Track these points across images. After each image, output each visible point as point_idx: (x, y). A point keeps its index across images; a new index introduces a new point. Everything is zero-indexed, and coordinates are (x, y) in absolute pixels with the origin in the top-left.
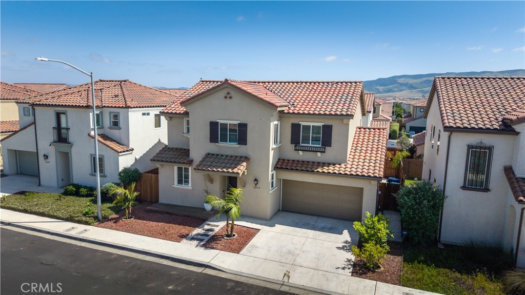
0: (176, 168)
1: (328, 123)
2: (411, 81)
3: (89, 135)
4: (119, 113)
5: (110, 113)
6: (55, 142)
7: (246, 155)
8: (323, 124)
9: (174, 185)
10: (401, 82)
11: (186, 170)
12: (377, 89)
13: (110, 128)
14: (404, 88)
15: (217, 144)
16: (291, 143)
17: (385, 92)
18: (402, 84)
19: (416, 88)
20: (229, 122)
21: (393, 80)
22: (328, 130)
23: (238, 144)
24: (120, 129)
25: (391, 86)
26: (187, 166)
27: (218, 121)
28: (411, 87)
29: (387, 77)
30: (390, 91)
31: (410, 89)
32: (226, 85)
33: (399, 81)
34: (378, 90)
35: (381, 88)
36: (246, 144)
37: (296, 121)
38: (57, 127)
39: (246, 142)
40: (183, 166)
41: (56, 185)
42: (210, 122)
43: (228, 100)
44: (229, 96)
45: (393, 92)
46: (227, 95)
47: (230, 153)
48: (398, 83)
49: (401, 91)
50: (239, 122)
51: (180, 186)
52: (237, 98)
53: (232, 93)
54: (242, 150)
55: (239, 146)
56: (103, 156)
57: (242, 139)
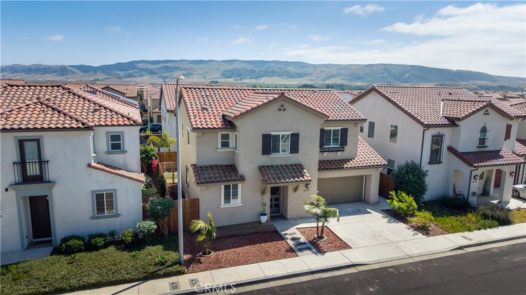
0: (223, 187)
1: (345, 126)
2: (150, 67)
3: (89, 166)
4: (123, 133)
5: (107, 133)
6: (16, 184)
7: (297, 163)
9: (221, 205)
10: (140, 67)
11: (236, 187)
12: (117, 74)
13: (108, 153)
14: (144, 73)
15: (270, 155)
17: (125, 77)
18: (142, 70)
19: (156, 74)
20: (281, 133)
21: (132, 65)
22: (345, 132)
23: (290, 153)
24: (125, 152)
25: (131, 71)
26: (235, 183)
27: (271, 133)
28: (151, 72)
29: (126, 62)
30: (130, 76)
31: (150, 75)
32: (282, 98)
33: (138, 66)
34: (119, 75)
35: (121, 73)
36: (298, 153)
38: (20, 161)
39: (298, 150)
40: (231, 184)
41: (19, 247)
42: (263, 135)
43: (282, 113)
44: (282, 108)
45: (134, 77)
46: (281, 108)
47: (283, 163)
48: (138, 68)
49: (142, 76)
50: (292, 132)
51: (228, 205)
52: (289, 108)
53: (286, 105)
54: (294, 159)
55: (292, 155)
56: (115, 190)
57: (295, 149)
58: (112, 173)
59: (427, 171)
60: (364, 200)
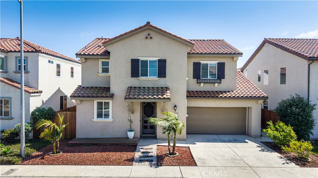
0: (96, 103)
1: (222, 61)
7: (166, 87)
8: (218, 62)
9: (94, 119)
11: (107, 104)
15: (138, 78)
16: (194, 78)
20: (149, 59)
22: (221, 66)
23: (158, 77)
26: (107, 100)
27: (139, 58)
32: (148, 27)
36: (165, 77)
37: (196, 60)
39: (165, 75)
40: (104, 101)
42: (132, 59)
43: (149, 41)
44: (149, 37)
46: (148, 36)
47: (150, 85)
50: (159, 58)
51: (100, 120)
52: (156, 38)
53: (153, 34)
54: (161, 82)
55: (159, 78)
56: (11, 98)
57: (162, 73)
58: (8, 84)
59: (314, 105)
60: (248, 134)
